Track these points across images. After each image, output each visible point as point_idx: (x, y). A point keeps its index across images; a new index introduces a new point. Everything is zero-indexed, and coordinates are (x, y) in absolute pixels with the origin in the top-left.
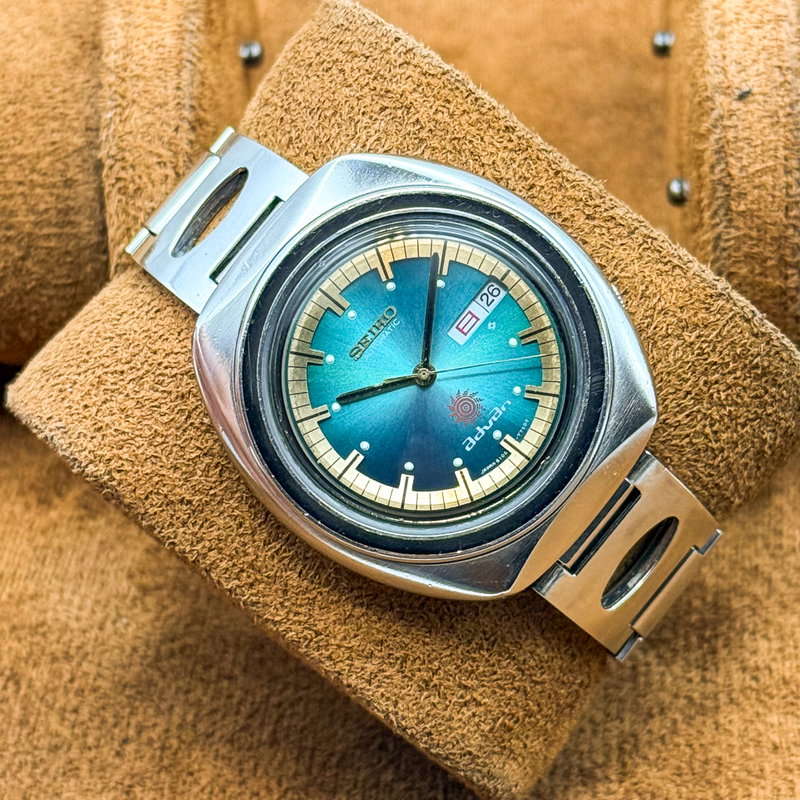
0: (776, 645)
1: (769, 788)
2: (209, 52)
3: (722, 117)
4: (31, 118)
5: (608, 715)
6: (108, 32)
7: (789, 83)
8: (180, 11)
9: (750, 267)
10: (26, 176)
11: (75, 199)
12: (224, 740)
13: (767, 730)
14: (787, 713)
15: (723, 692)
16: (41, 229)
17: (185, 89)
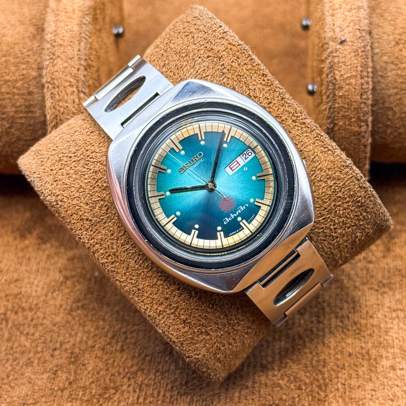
0: (351, 305)
2: (95, 33)
4: (13, 63)
5: (274, 338)
6: (48, 24)
8: (81, 14)
11: (33, 101)
13: (346, 346)
14: (355, 338)
15: (327, 328)
16: (18, 114)
17: (82, 51)
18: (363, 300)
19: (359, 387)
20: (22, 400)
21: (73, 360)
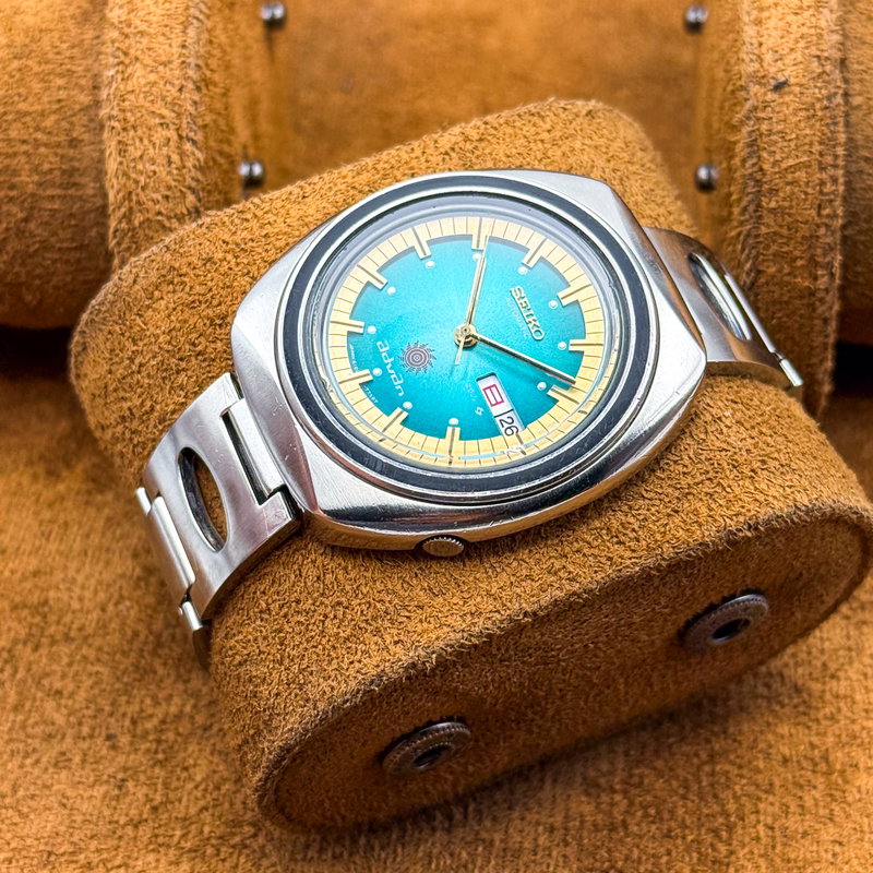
2: (220, 10)
3: (755, 108)
4: (36, 74)
7: (828, 75)
9: (778, 266)
10: (30, 134)
11: (79, 160)
15: (733, 698)
16: (44, 190)
17: (191, 47)
19: (805, 834)
20: (46, 844)
21: (161, 756)
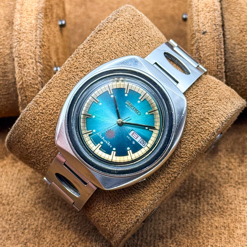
0: (218, 197)
1: (214, 239)
2: (46, 24)
3: (198, 39)
5: (167, 219)
6: (16, 19)
7: (218, 29)
8: (37, 13)
11: (7, 69)
12: (54, 228)
13: (214, 222)
14: (220, 217)
15: (201, 211)
17: (38, 36)
18: (225, 193)
